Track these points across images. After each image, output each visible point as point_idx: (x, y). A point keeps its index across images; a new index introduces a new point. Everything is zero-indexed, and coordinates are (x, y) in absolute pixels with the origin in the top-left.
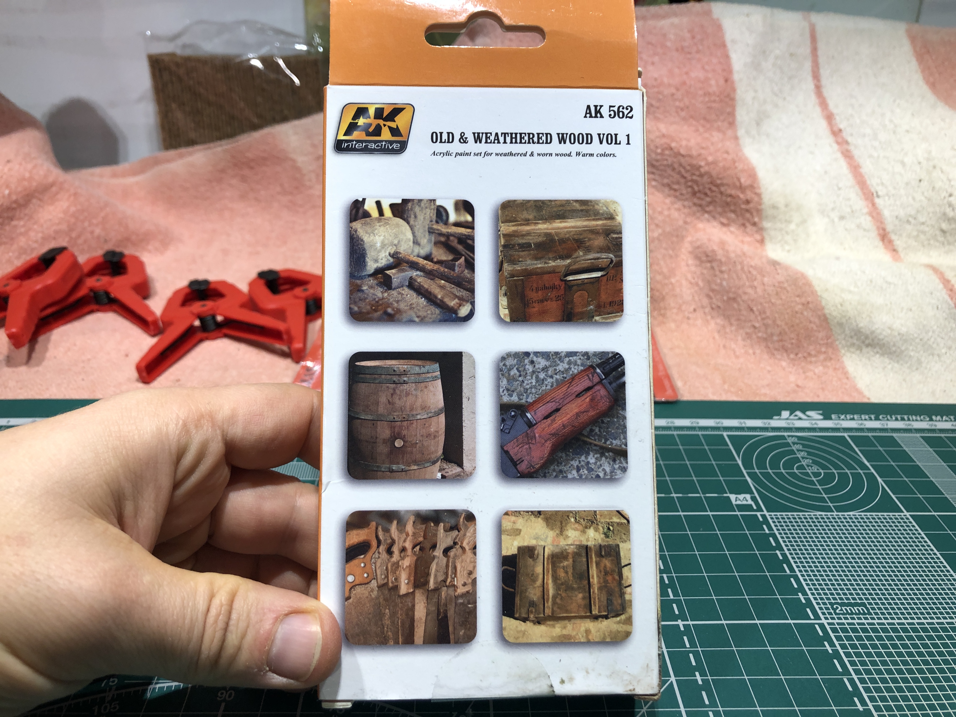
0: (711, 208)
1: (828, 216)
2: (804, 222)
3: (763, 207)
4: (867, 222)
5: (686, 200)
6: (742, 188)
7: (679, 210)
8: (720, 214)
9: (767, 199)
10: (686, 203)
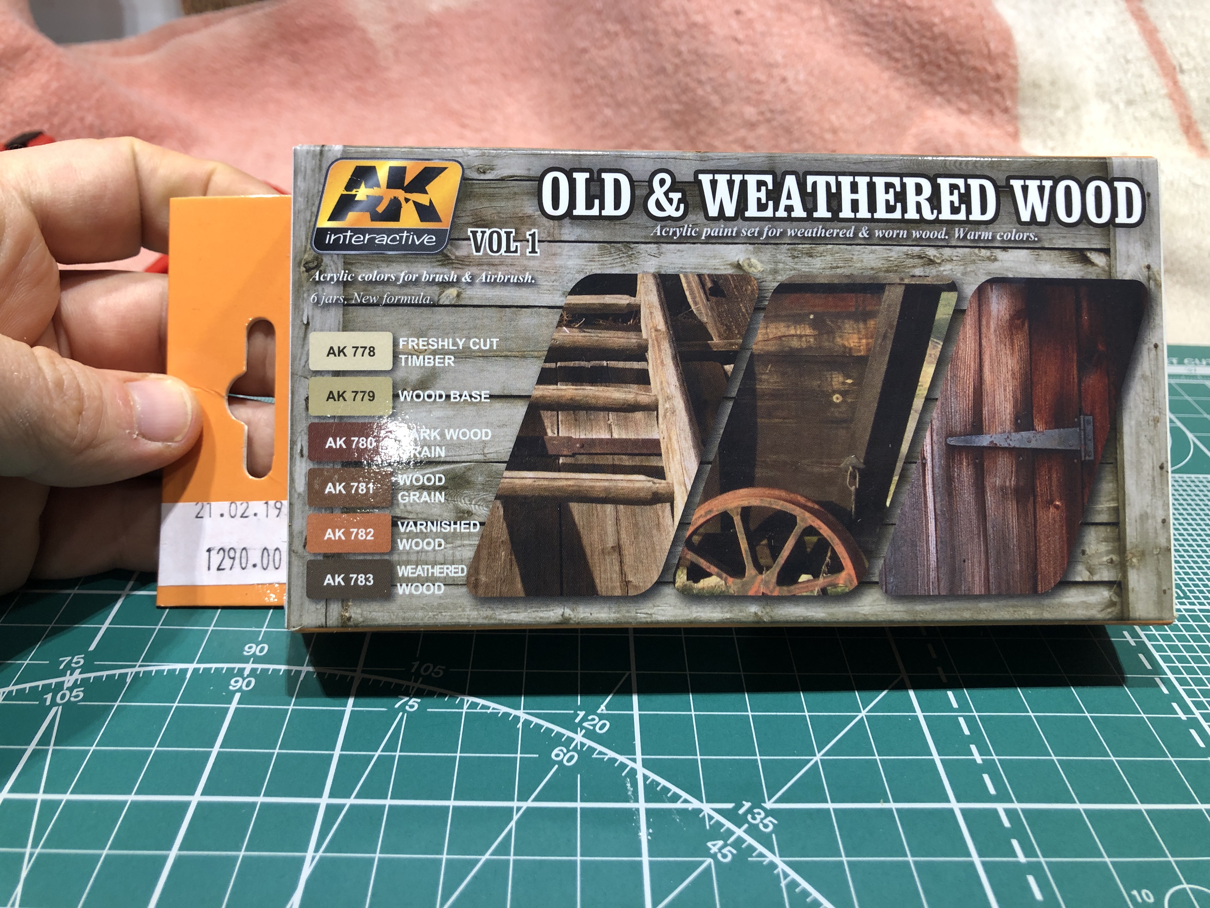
0: (945, 88)
1: (1111, 102)
2: (1076, 108)
3: (1020, 85)
4: (1165, 107)
5: (911, 75)
6: (991, 58)
7: (900, 89)
8: (958, 96)
9: (1025, 74)
10: (911, 80)
